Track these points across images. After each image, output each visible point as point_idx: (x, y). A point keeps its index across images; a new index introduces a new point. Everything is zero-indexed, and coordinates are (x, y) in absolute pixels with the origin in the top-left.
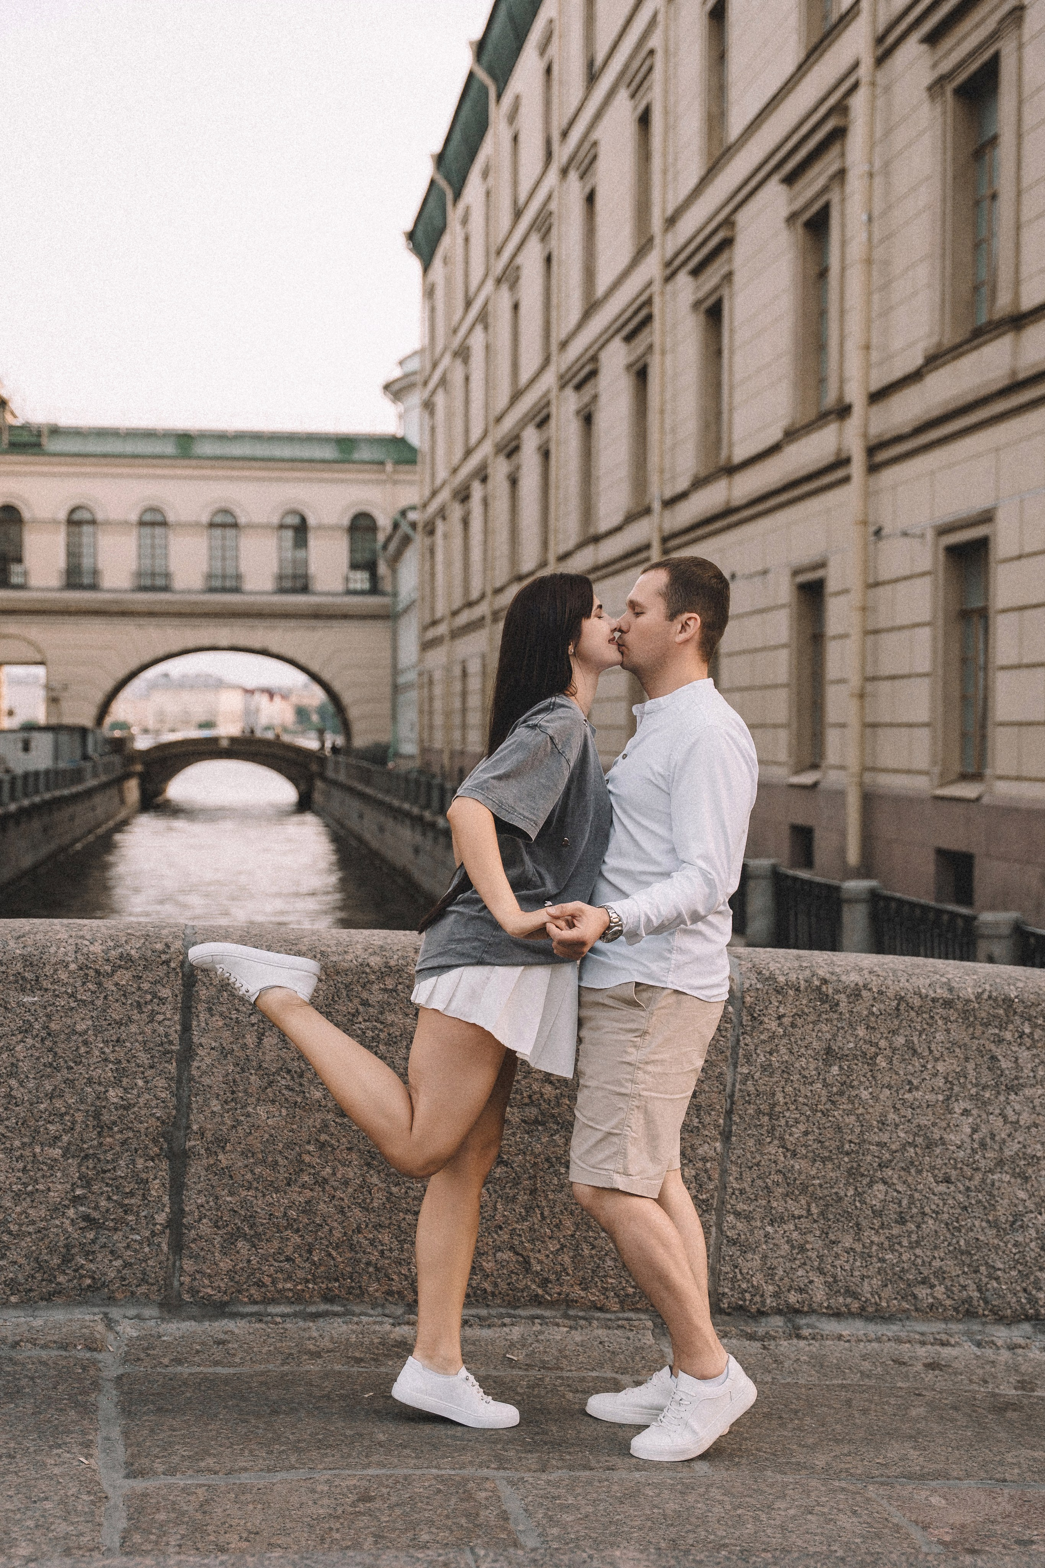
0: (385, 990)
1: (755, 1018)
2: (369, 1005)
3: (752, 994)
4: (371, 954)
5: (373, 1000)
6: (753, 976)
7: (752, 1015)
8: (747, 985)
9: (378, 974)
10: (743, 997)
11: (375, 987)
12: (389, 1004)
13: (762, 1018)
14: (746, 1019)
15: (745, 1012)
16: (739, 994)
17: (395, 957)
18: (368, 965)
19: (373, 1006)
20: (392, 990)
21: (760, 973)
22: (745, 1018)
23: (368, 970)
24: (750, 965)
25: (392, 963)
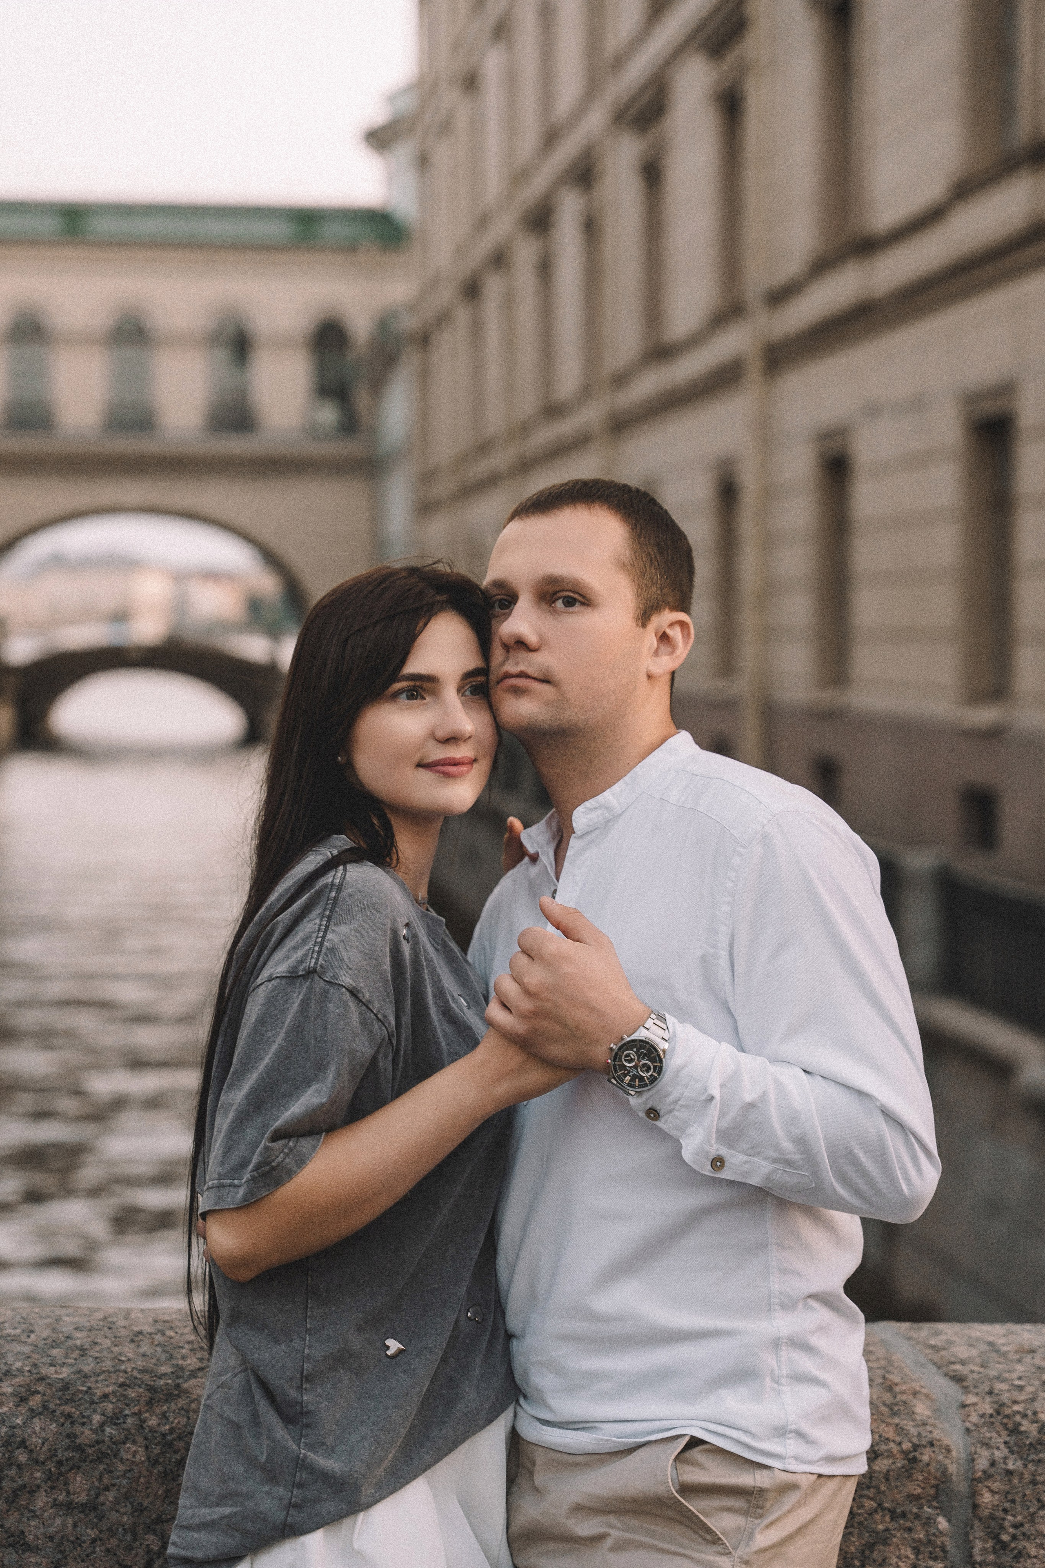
0: (69, 1507)
1: (1004, 1546)
2: (27, 1547)
3: (996, 1486)
4: (33, 1414)
5: (33, 1530)
6: (999, 1439)
7: (996, 1537)
8: (982, 1464)
9: (51, 1466)
10: (974, 1494)
11: (41, 1500)
12: (78, 1542)
13: (1023, 1543)
14: (980, 1547)
15: (978, 1531)
16: (961, 1487)
17: (97, 1418)
18: (23, 1444)
19: (37, 1549)
20: (84, 1508)
21: (1015, 1430)
22: (978, 1545)
23: (22, 1457)
24: (987, 1408)
25: (86, 1435)
